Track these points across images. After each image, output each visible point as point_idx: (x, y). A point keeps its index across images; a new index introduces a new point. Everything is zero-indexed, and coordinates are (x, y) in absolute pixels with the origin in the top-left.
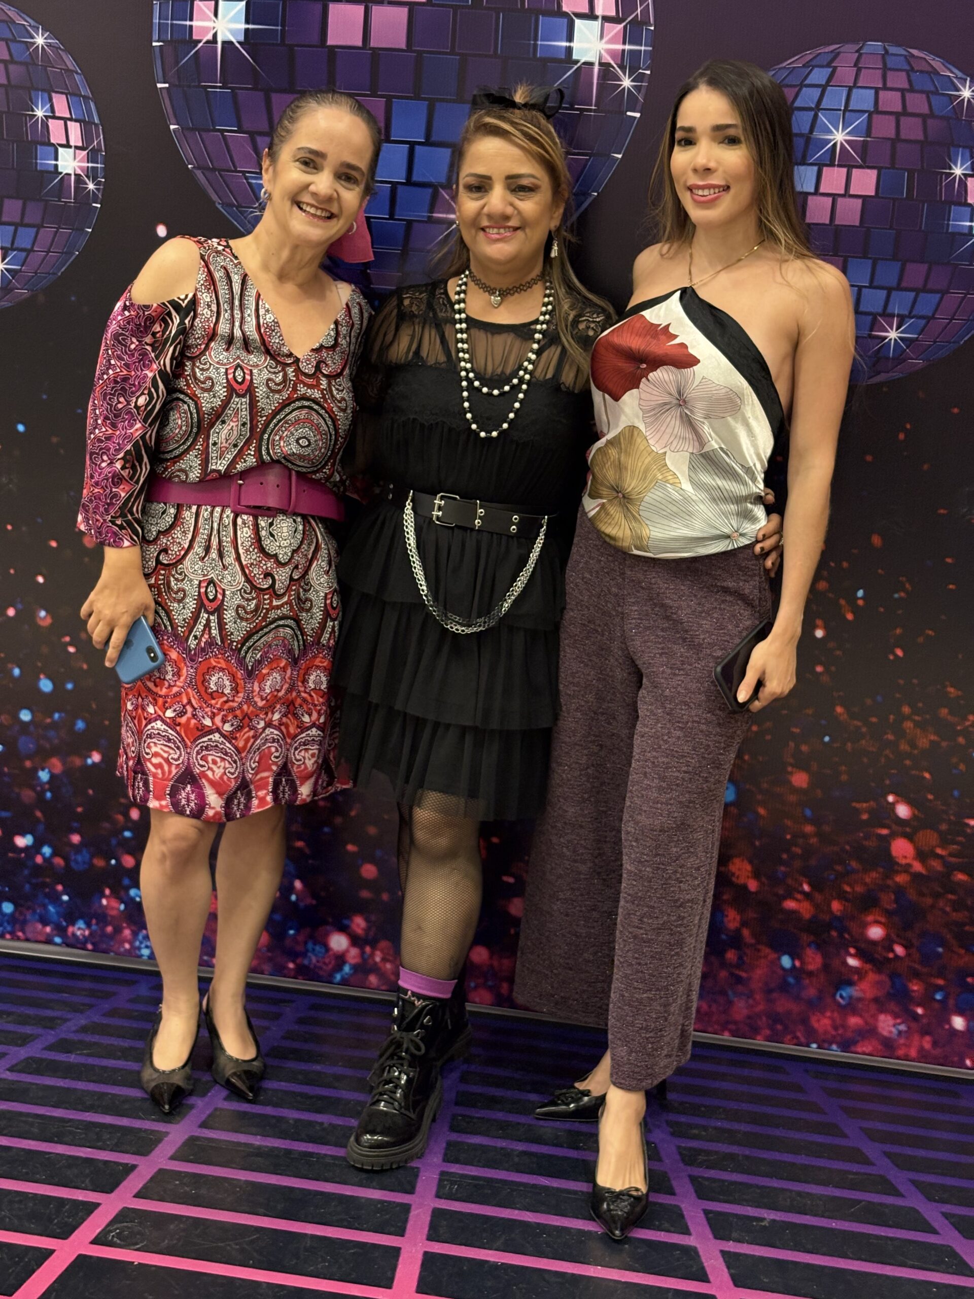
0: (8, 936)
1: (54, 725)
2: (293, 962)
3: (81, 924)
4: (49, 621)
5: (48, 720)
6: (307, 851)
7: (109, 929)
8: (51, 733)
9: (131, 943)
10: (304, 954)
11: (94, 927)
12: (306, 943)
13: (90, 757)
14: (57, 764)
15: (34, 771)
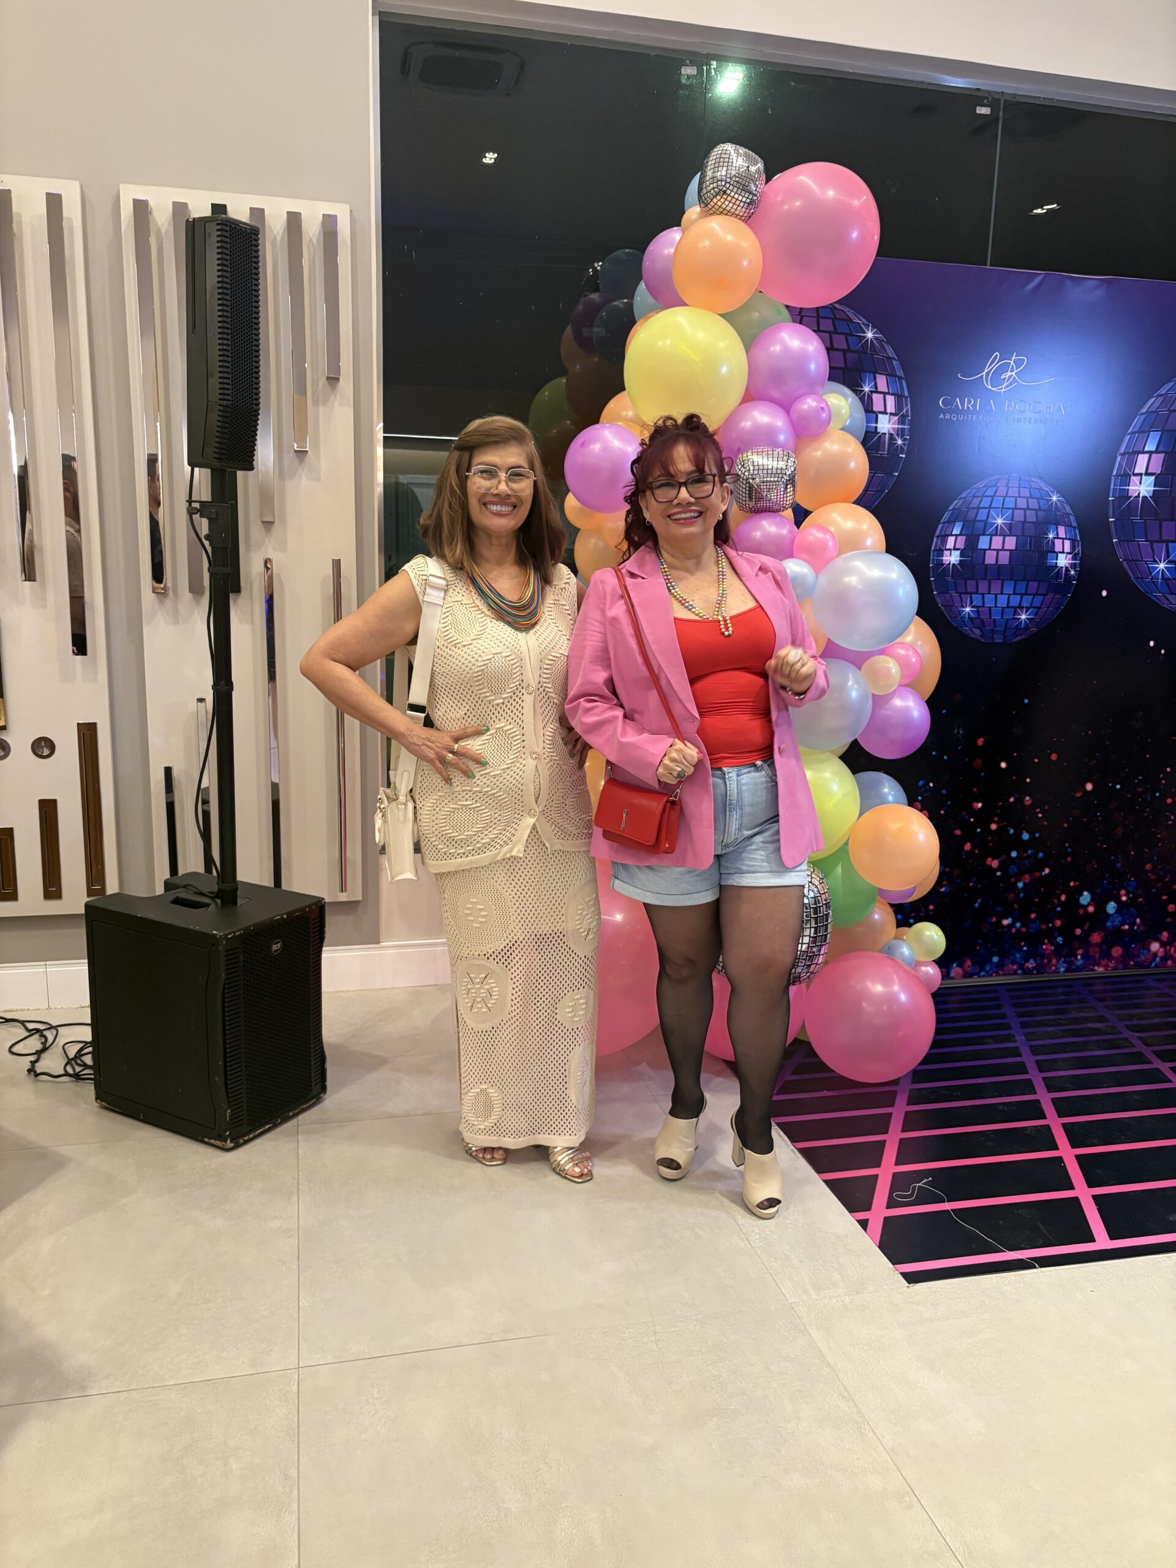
0: (994, 975)
1: (1028, 857)
2: (1133, 961)
3: (1032, 961)
4: (1030, 802)
5: (1025, 855)
6: (1144, 902)
7: (1046, 961)
8: (1026, 862)
9: (1055, 966)
10: (1138, 956)
11: (1038, 961)
12: (1139, 950)
13: (1044, 871)
14: (1027, 878)
15: (1016, 883)
